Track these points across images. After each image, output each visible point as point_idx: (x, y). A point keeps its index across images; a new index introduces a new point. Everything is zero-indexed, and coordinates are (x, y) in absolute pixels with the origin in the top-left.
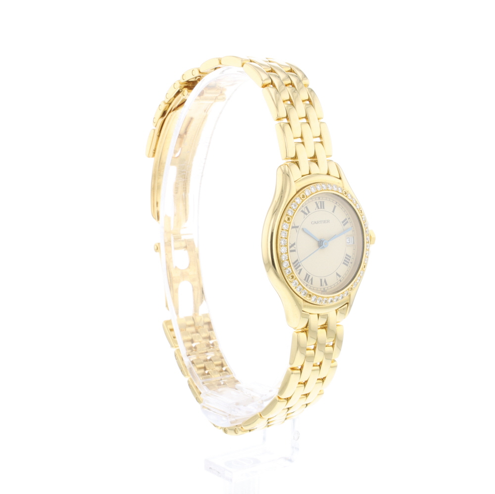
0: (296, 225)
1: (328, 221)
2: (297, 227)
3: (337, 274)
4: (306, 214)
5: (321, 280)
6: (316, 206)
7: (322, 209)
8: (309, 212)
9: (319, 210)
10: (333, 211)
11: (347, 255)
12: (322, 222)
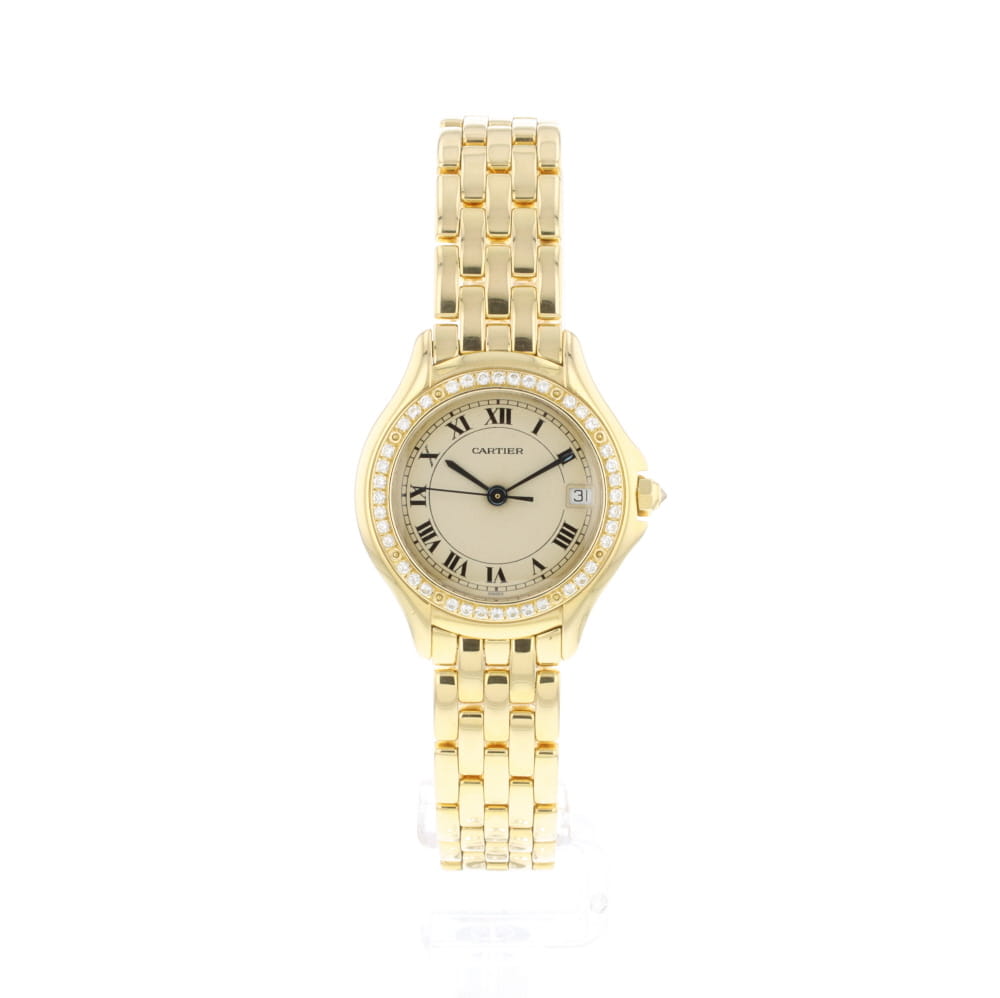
0: (431, 452)
1: (519, 451)
2: (435, 456)
3: (536, 563)
4: (461, 432)
5: (490, 570)
6: (488, 417)
7: (505, 425)
8: (468, 428)
9: (495, 425)
10: (536, 431)
11: (565, 525)
12: (502, 451)
